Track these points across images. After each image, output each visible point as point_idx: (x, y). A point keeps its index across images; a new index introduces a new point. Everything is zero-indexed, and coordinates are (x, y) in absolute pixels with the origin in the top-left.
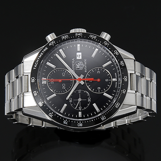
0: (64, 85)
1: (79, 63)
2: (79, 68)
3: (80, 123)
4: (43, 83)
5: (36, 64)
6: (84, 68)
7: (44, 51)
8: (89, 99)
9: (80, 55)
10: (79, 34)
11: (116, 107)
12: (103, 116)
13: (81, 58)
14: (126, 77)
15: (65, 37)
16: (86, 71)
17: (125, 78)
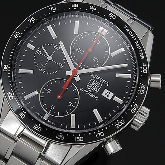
0: (82, 52)
1: (98, 88)
2: (91, 83)
3: (19, 36)
4: (102, 28)
5: (130, 33)
6: (88, 90)
7: (141, 52)
8: (43, 71)
9: (108, 96)
10: (134, 109)
11: (10, 93)
12: (8, 69)
13: (103, 94)
14: (39, 130)
15: (143, 89)
16: (81, 89)
17: (38, 128)
